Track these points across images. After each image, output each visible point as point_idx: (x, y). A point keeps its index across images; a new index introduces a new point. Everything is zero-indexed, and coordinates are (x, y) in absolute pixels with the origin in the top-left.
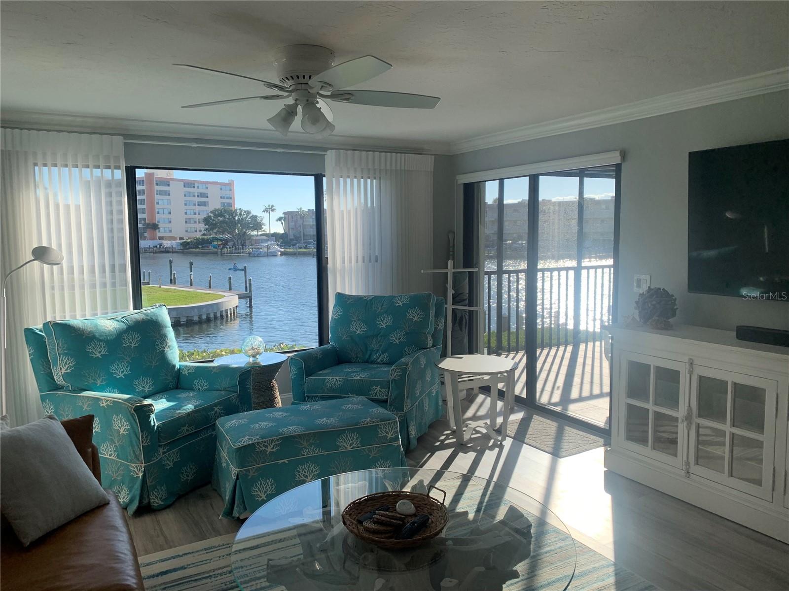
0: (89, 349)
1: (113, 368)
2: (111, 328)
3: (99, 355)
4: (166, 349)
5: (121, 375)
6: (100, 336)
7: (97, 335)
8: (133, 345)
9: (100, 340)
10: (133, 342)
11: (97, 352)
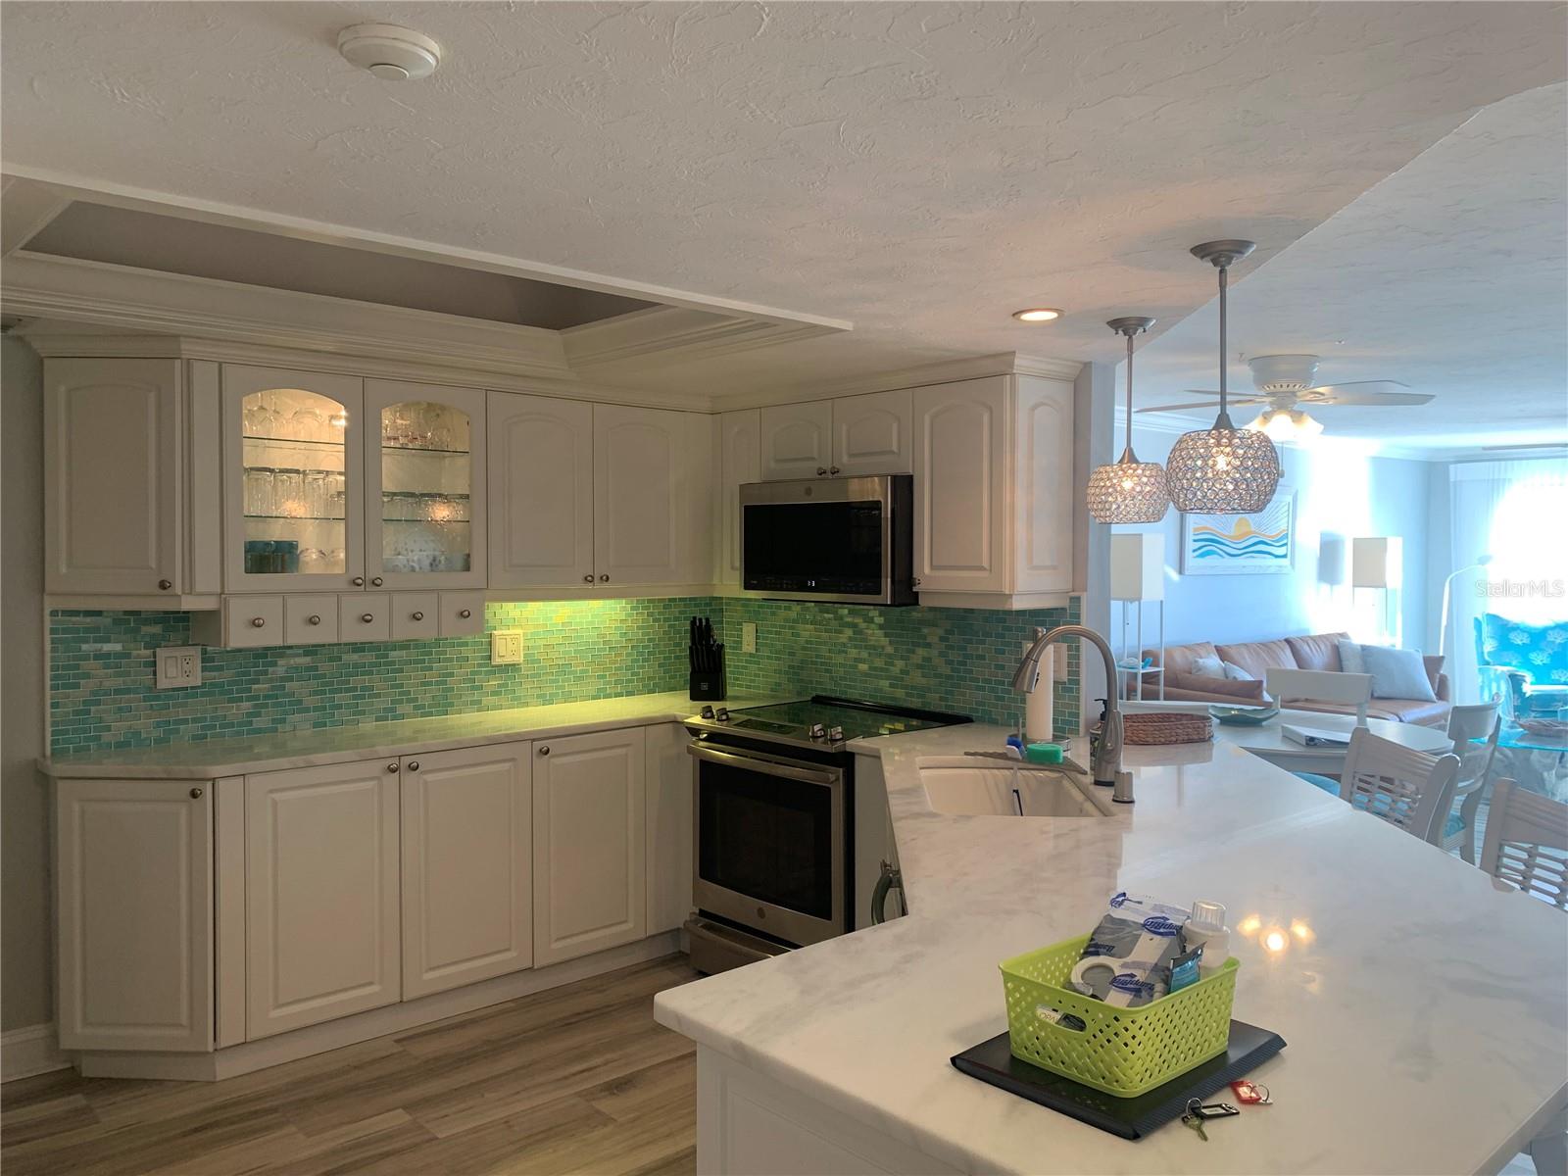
0: (1512, 636)
1: (1532, 656)
2: (1538, 625)
3: (1520, 643)
5: (1540, 664)
6: (1525, 629)
7: (1521, 627)
9: (1523, 632)
10: (1559, 639)
11: (1519, 639)
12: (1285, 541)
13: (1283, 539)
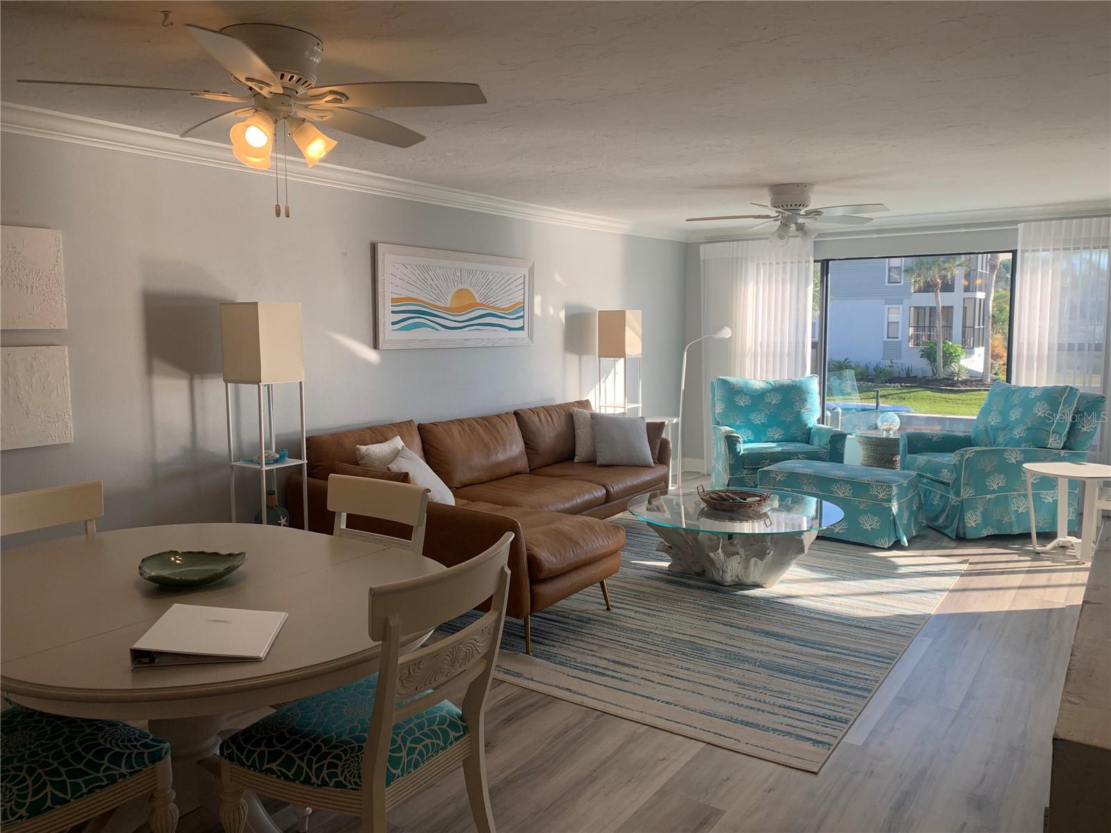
0: (737, 399)
1: (752, 416)
2: (758, 387)
3: (743, 404)
4: (803, 411)
5: (759, 422)
6: (748, 391)
7: (745, 390)
8: (774, 402)
9: (746, 394)
10: (775, 400)
11: (742, 402)
12: (521, 314)
13: (519, 310)
